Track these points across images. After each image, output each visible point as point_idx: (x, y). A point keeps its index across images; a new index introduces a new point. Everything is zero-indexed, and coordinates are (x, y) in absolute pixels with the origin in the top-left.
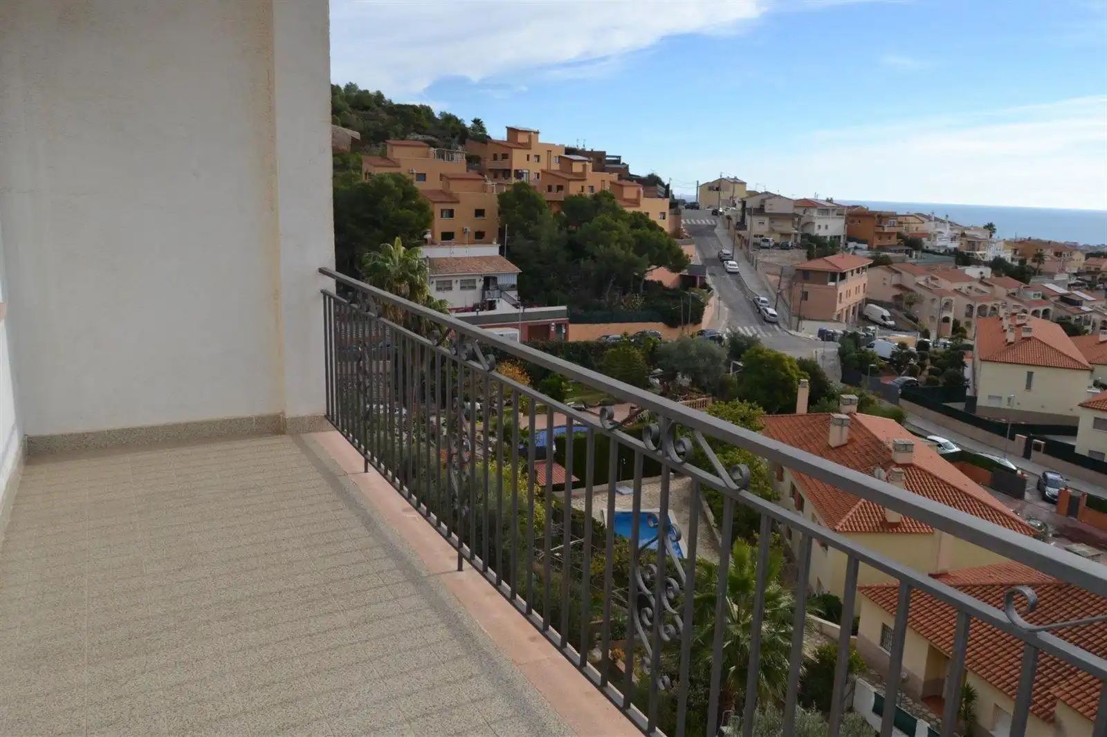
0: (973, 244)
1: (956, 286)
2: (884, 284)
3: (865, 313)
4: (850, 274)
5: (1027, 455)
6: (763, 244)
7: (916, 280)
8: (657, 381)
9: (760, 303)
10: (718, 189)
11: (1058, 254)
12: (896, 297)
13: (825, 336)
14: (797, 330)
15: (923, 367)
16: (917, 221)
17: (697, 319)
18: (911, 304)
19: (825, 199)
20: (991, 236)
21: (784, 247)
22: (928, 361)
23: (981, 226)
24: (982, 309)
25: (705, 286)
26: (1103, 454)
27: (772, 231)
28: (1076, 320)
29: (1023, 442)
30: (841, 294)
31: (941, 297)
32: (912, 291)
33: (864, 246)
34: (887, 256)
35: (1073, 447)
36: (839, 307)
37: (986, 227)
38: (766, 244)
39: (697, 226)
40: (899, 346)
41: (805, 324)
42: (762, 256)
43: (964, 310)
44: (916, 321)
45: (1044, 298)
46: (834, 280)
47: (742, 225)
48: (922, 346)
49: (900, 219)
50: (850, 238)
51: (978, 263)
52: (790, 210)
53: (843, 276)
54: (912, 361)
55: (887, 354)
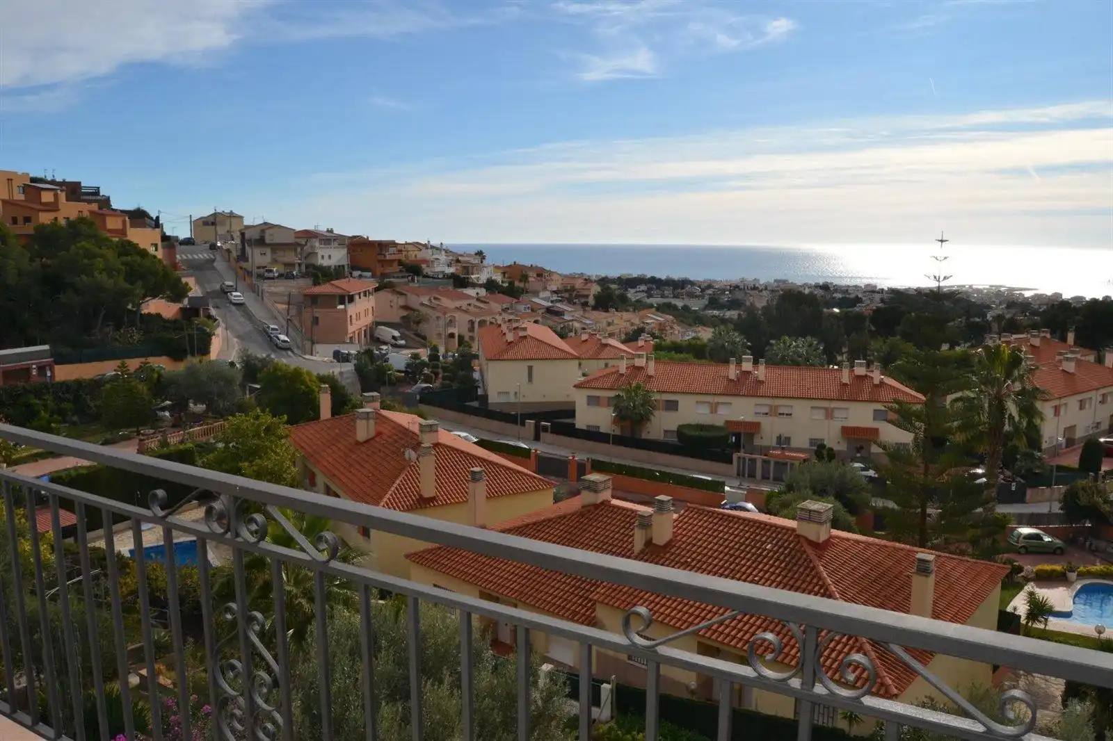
0: (467, 269)
1: (457, 304)
2: (391, 306)
3: (376, 335)
4: (357, 297)
5: (537, 438)
6: (266, 274)
7: (420, 300)
8: (167, 414)
9: (270, 331)
10: (213, 224)
11: (539, 275)
12: (403, 318)
13: (340, 357)
14: (312, 354)
15: (437, 374)
16: (416, 249)
17: (205, 350)
18: (418, 323)
19: (326, 230)
20: (482, 262)
21: (289, 276)
22: (440, 370)
23: (473, 253)
24: (482, 323)
25: (210, 317)
26: (599, 427)
27: (275, 261)
28: (561, 328)
29: (533, 426)
30: (351, 316)
31: (445, 313)
32: (418, 311)
33: (369, 274)
34: (390, 282)
35: (574, 425)
36: (351, 329)
37: (476, 254)
38: (271, 275)
39: (194, 259)
40: (411, 357)
41: (318, 347)
42: (266, 286)
43: (466, 326)
44: (424, 338)
45: (532, 310)
46: (342, 302)
47: (243, 257)
48: (434, 357)
49: (399, 247)
50: (354, 267)
51: (474, 285)
52: (291, 240)
53: (351, 299)
54: (426, 371)
55: (402, 367)
